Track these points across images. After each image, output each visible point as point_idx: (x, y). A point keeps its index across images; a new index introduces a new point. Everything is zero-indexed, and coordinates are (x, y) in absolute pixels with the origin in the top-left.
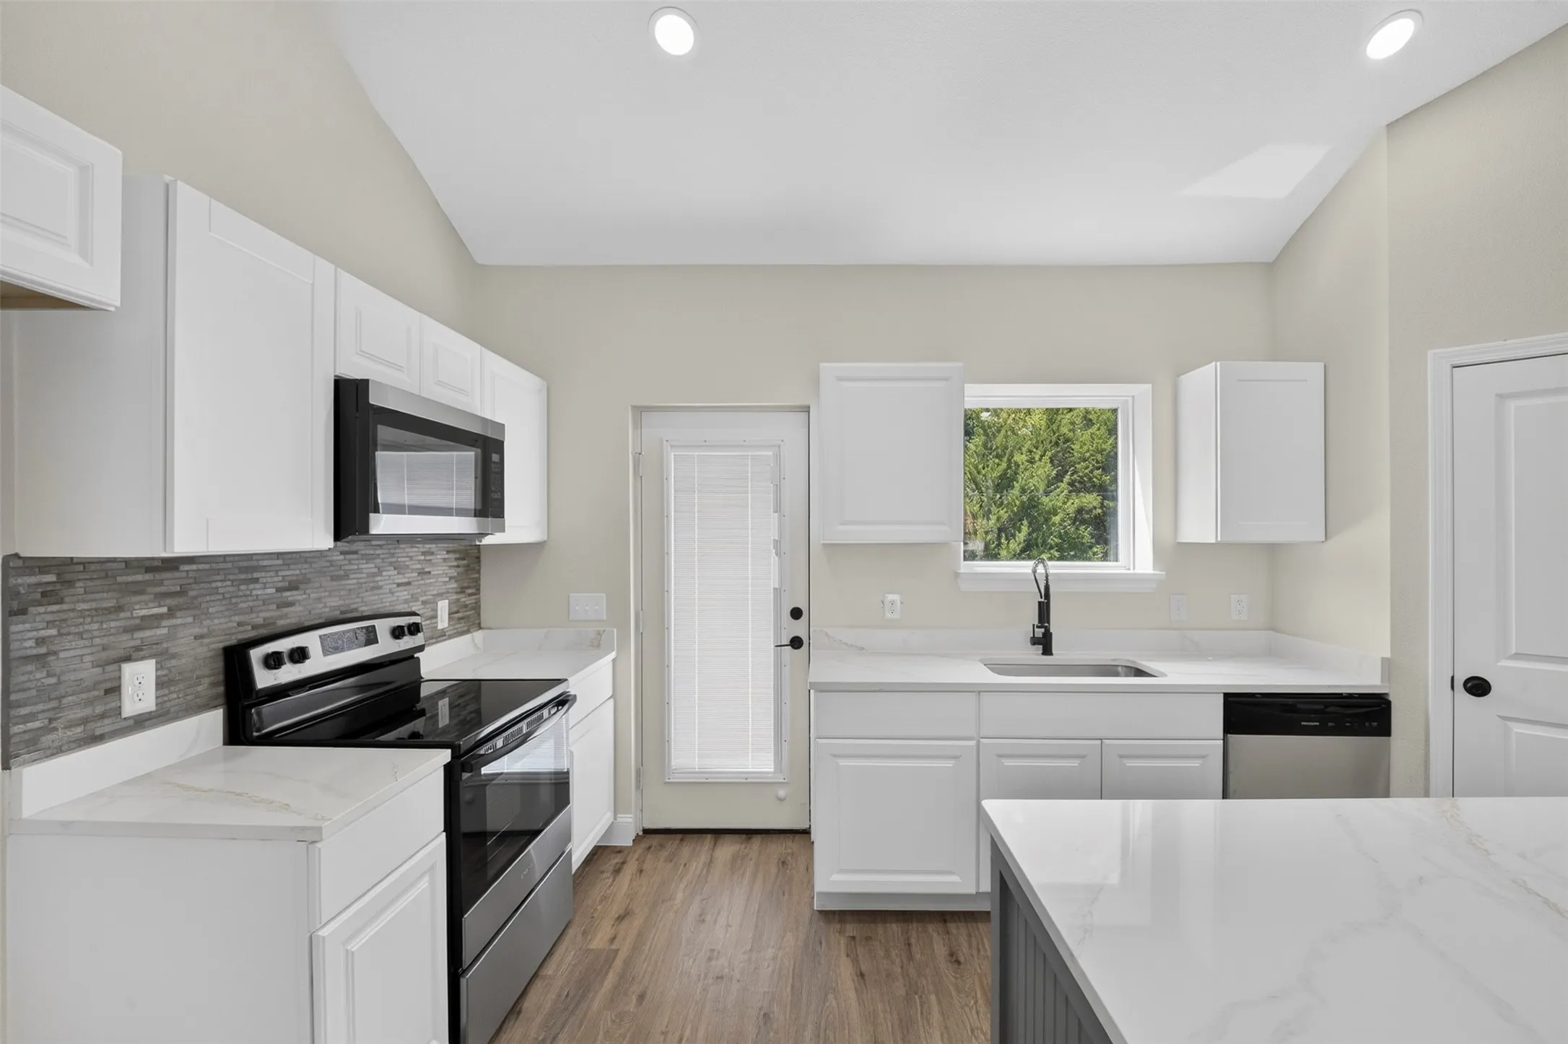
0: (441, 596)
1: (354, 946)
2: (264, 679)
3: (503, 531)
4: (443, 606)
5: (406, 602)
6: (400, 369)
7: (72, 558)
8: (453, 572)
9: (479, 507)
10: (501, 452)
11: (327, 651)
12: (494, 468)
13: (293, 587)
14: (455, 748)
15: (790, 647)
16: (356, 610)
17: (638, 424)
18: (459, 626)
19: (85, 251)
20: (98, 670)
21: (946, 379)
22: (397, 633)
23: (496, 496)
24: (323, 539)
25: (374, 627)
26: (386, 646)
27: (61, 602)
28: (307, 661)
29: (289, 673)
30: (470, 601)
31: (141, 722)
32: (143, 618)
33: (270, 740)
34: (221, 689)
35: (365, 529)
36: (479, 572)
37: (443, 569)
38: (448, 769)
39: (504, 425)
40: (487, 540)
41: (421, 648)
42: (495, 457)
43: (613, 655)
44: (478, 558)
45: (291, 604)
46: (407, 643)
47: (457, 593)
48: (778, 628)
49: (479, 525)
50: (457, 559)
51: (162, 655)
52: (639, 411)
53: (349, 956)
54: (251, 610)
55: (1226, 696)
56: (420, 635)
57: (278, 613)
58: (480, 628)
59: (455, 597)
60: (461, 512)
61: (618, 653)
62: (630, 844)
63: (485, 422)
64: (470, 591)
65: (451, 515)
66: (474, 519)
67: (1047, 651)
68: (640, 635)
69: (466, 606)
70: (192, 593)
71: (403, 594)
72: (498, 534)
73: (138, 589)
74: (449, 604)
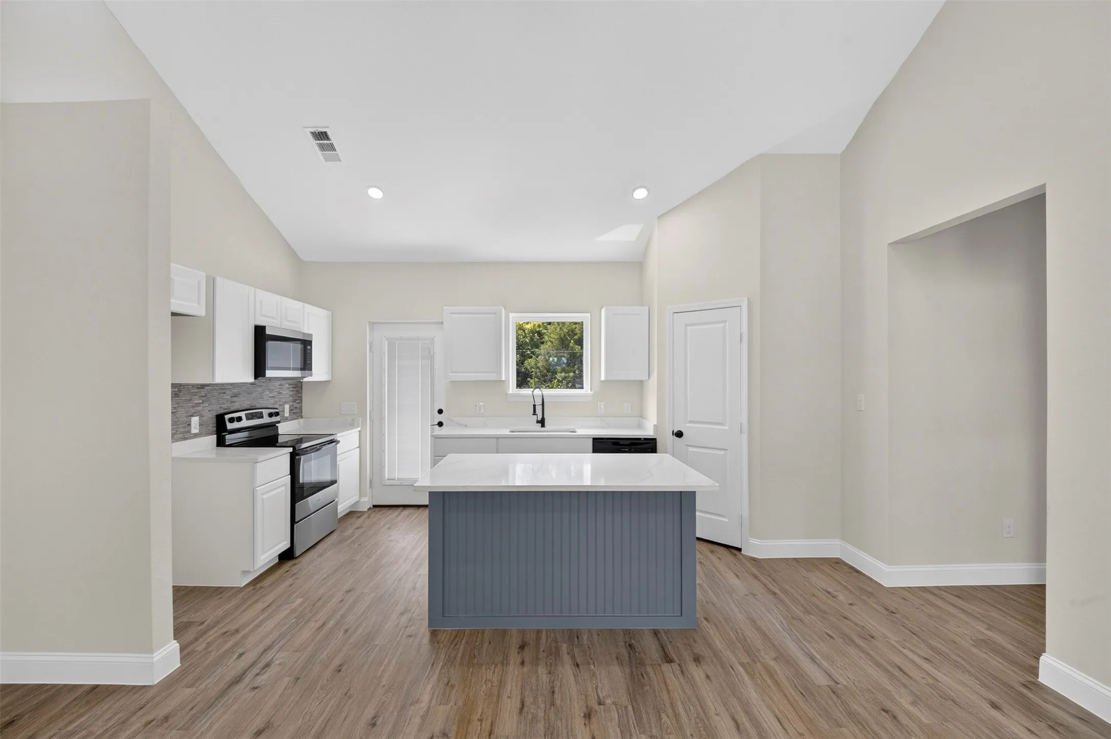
0: (286, 403)
1: (265, 497)
2: (230, 426)
3: (312, 376)
4: (287, 407)
5: (273, 404)
6: (273, 318)
7: (181, 384)
8: (291, 393)
9: (302, 367)
10: (311, 346)
11: (248, 419)
12: (308, 351)
13: (236, 396)
14: (294, 448)
15: (437, 426)
16: (255, 406)
17: (372, 329)
18: (295, 416)
19: (199, 303)
20: (186, 418)
21: (495, 314)
22: (271, 415)
23: (309, 362)
24: (250, 379)
25: (262, 412)
26: (266, 420)
27: (179, 397)
28: (242, 421)
29: (236, 425)
30: (298, 406)
31: (196, 436)
32: (196, 403)
33: (231, 446)
34: (215, 429)
35: (264, 375)
36: (302, 393)
37: (287, 392)
38: (291, 454)
39: (312, 335)
40: (305, 380)
41: (279, 422)
42: (309, 347)
43: (359, 429)
44: (301, 387)
45: (234, 402)
46: (274, 419)
47: (293, 402)
48: (433, 418)
49: (301, 374)
50: (293, 388)
51: (201, 416)
52: (372, 324)
53: (263, 499)
54: (223, 403)
55: (594, 439)
56: (279, 416)
57: (231, 405)
58: (302, 418)
59: (291, 404)
60: (294, 369)
61: (361, 428)
62: (367, 510)
63: (304, 334)
64: (298, 401)
65: (290, 370)
66: (300, 371)
67: (543, 426)
68: (372, 421)
69: (296, 408)
70: (208, 396)
71: (272, 401)
72: (309, 377)
73: (195, 394)
74: (290, 406)
